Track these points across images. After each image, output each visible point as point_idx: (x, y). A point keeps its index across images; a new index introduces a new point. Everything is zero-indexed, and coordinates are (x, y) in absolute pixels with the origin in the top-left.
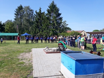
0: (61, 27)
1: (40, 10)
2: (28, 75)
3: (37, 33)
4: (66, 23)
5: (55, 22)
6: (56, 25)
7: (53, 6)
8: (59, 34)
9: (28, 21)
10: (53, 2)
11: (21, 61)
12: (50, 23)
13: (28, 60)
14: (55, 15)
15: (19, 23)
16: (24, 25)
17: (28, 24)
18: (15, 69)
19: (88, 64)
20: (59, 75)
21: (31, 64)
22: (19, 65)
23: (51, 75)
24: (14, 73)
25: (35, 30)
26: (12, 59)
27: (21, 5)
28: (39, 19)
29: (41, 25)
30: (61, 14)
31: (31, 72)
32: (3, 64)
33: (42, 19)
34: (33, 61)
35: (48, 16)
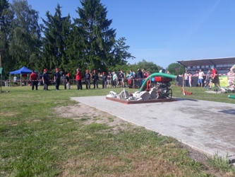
0: (113, 52)
1: (58, 11)
3: (53, 67)
5: (98, 40)
8: (109, 69)
12: (86, 42)
16: (14, 47)
17: (27, 46)
25: (47, 60)
28: (55, 34)
30: (111, 21)
33: (63, 32)
34: (123, 119)
35: (80, 25)
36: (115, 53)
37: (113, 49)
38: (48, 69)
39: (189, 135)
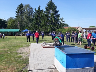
0: (59, 23)
1: (39, 8)
2: (24, 67)
3: (37, 29)
4: (63, 20)
5: (53, 19)
6: (54, 21)
7: (51, 4)
8: (56, 30)
9: (28, 18)
10: (51, 1)
11: (19, 55)
12: (48, 20)
13: (26, 54)
14: (53, 12)
15: (20, 20)
16: (24, 21)
17: (28, 21)
18: (12, 62)
19: (79, 58)
20: (52, 68)
21: (27, 58)
22: (17, 59)
23: (44, 68)
24: (12, 65)
25: (35, 26)
26: (12, 53)
27: (22, 4)
28: (38, 16)
29: (40, 22)
30: (58, 11)
31: (27, 65)
32: (3, 57)
33: (40, 16)
35: (46, 13)
38: (35, 30)
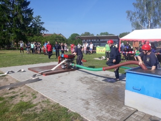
0: (31, 26)
4: (40, 20)
5: (19, 16)
6: (21, 21)
8: (29, 39)
12: (9, 17)
30: (29, 3)
34: (43, 94)
35: (3, 3)
36: (33, 27)
37: (31, 23)
39: (87, 109)
